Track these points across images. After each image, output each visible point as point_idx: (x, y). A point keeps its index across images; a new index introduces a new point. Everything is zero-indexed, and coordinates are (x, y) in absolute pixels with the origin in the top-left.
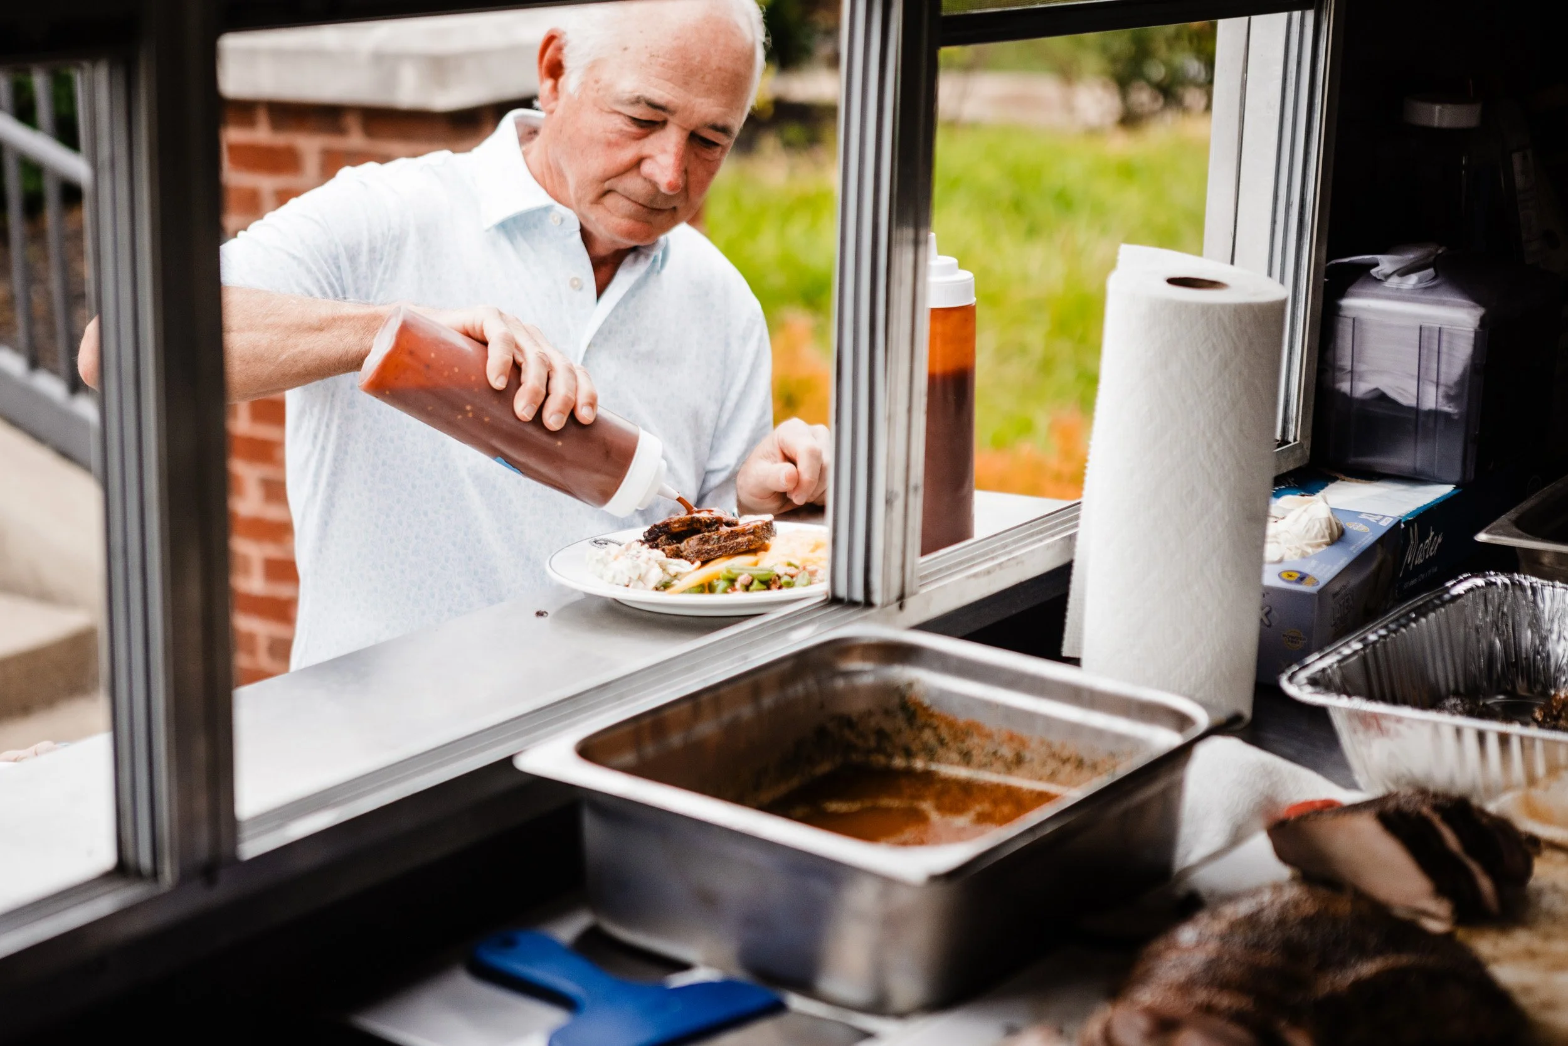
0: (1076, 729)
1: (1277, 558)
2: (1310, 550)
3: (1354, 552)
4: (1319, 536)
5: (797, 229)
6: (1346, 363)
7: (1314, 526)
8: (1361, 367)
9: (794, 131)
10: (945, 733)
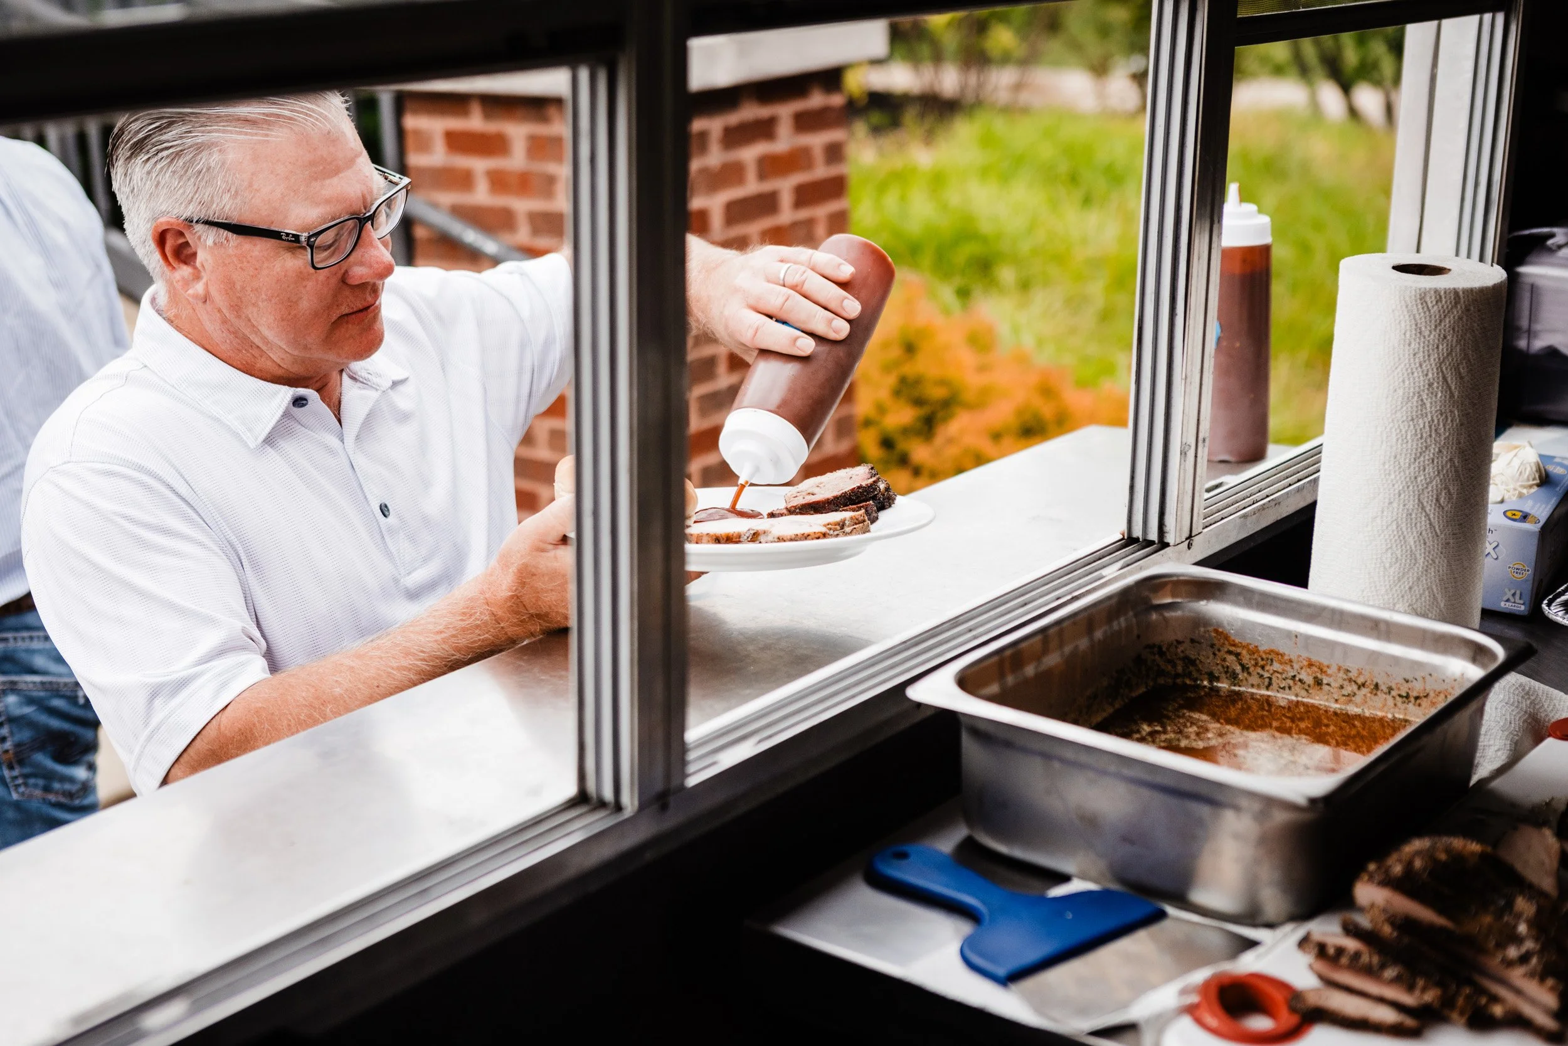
0: (1374, 656)
1: (1499, 499)
2: (1525, 491)
3: (1560, 492)
4: (1531, 479)
5: (891, 200)
6: (1524, 323)
7: (1525, 469)
8: (1537, 327)
9: (876, 117)
10: (1246, 658)
